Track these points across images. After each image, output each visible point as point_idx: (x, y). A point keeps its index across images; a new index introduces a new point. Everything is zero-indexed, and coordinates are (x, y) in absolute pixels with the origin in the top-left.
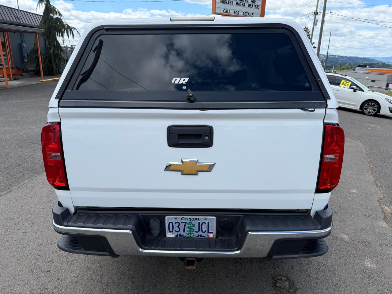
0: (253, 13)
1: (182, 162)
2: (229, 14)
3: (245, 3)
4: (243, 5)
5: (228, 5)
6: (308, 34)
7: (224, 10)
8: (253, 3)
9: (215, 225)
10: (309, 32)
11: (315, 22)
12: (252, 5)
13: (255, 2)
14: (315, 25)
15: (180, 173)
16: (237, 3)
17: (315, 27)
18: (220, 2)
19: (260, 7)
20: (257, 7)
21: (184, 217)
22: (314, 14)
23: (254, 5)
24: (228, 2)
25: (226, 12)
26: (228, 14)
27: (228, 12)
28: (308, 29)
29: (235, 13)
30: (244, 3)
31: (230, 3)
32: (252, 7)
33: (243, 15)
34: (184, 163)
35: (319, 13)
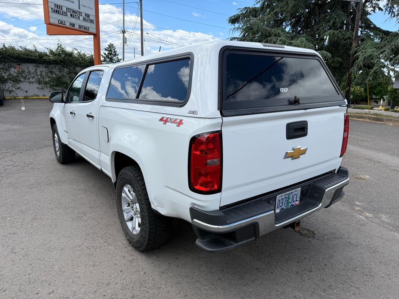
0: (88, 28)
1: (294, 149)
2: (65, 26)
3: (80, 16)
4: (78, 18)
5: (63, 15)
6: (114, 50)
7: (59, 20)
8: (87, 17)
9: (300, 194)
10: (115, 49)
11: (124, 40)
12: (86, 19)
13: (89, 16)
14: (125, 43)
15: (290, 158)
16: (71, 15)
17: (125, 45)
18: (53, 12)
19: (95, 22)
20: (92, 22)
21: (286, 193)
22: (122, 32)
23: (89, 19)
24: (62, 13)
25: (61, 23)
26: (63, 25)
27: (64, 23)
28: (114, 45)
29: (71, 25)
30: (78, 15)
31: (64, 14)
32: (87, 21)
33: (79, 28)
34: (295, 150)
35: (126, 32)
